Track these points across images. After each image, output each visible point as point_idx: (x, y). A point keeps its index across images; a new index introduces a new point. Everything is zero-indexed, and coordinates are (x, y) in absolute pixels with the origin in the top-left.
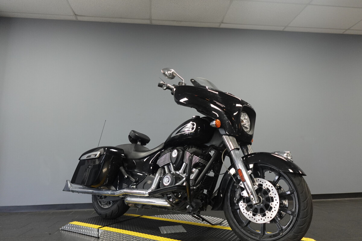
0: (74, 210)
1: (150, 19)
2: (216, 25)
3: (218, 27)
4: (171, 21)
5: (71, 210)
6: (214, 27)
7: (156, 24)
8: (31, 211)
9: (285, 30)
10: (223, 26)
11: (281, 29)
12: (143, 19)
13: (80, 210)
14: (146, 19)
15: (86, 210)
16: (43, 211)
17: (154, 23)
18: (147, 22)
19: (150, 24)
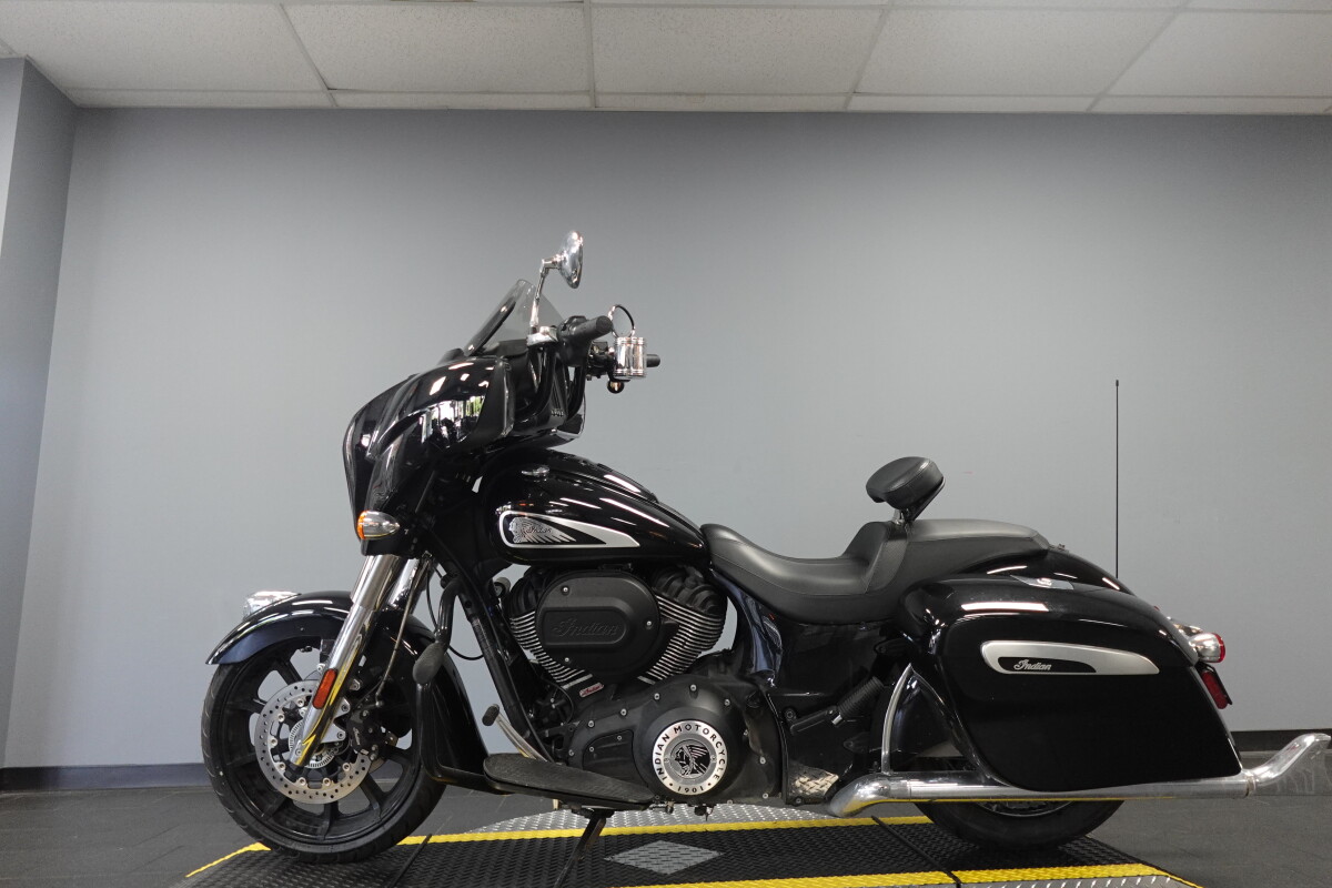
1: (592, 92)
2: (834, 104)
3: (841, 109)
4: (669, 94)
6: (825, 109)
7: (612, 109)
9: (1096, 109)
10: (858, 104)
11: (1080, 105)
12: (565, 93)
14: (575, 93)
17: (606, 103)
18: (583, 102)
19: (594, 109)
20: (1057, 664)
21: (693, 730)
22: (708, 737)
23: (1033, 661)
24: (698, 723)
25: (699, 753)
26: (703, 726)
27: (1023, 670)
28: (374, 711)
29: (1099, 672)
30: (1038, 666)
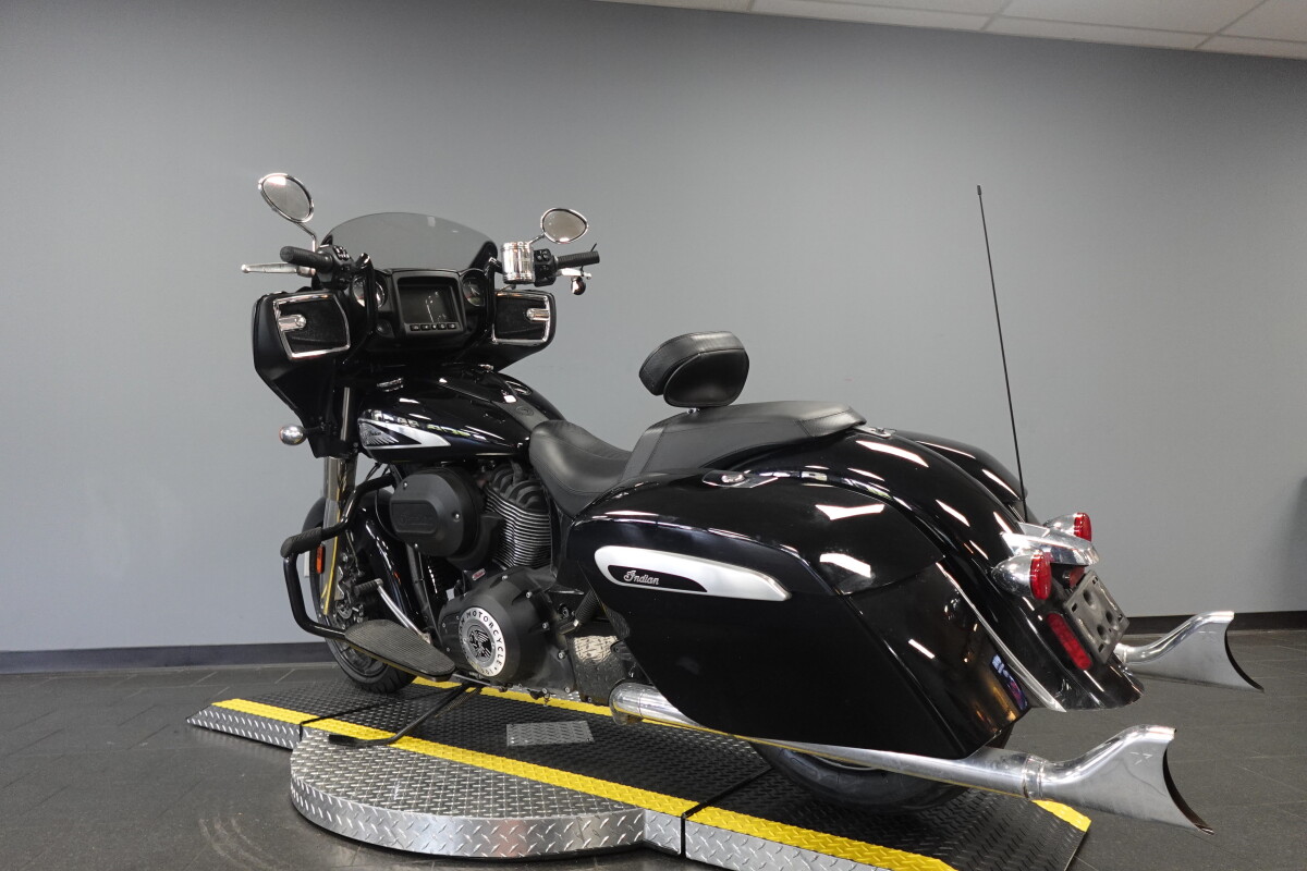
0: (213, 667)
3: (745, 10)
5: (205, 668)
6: (729, 8)
8: (61, 670)
9: (991, 29)
11: (974, 24)
13: (237, 667)
15: (258, 667)
16: (102, 671)
20: (667, 579)
21: (477, 617)
22: (487, 624)
23: (640, 572)
24: (481, 610)
25: (483, 639)
26: (485, 613)
27: (632, 582)
28: (358, 578)
29: (710, 593)
30: (645, 578)
